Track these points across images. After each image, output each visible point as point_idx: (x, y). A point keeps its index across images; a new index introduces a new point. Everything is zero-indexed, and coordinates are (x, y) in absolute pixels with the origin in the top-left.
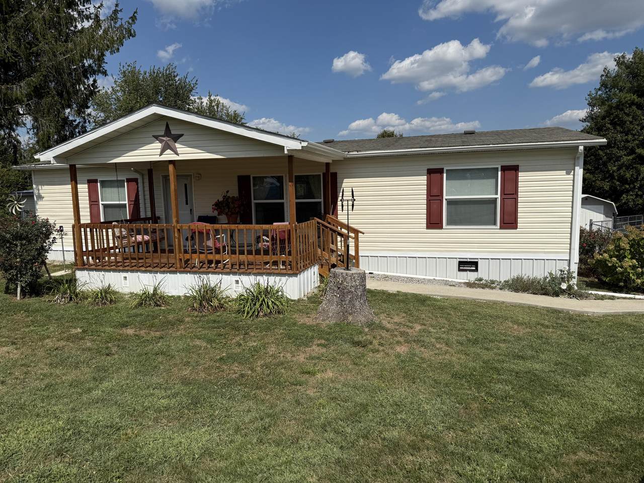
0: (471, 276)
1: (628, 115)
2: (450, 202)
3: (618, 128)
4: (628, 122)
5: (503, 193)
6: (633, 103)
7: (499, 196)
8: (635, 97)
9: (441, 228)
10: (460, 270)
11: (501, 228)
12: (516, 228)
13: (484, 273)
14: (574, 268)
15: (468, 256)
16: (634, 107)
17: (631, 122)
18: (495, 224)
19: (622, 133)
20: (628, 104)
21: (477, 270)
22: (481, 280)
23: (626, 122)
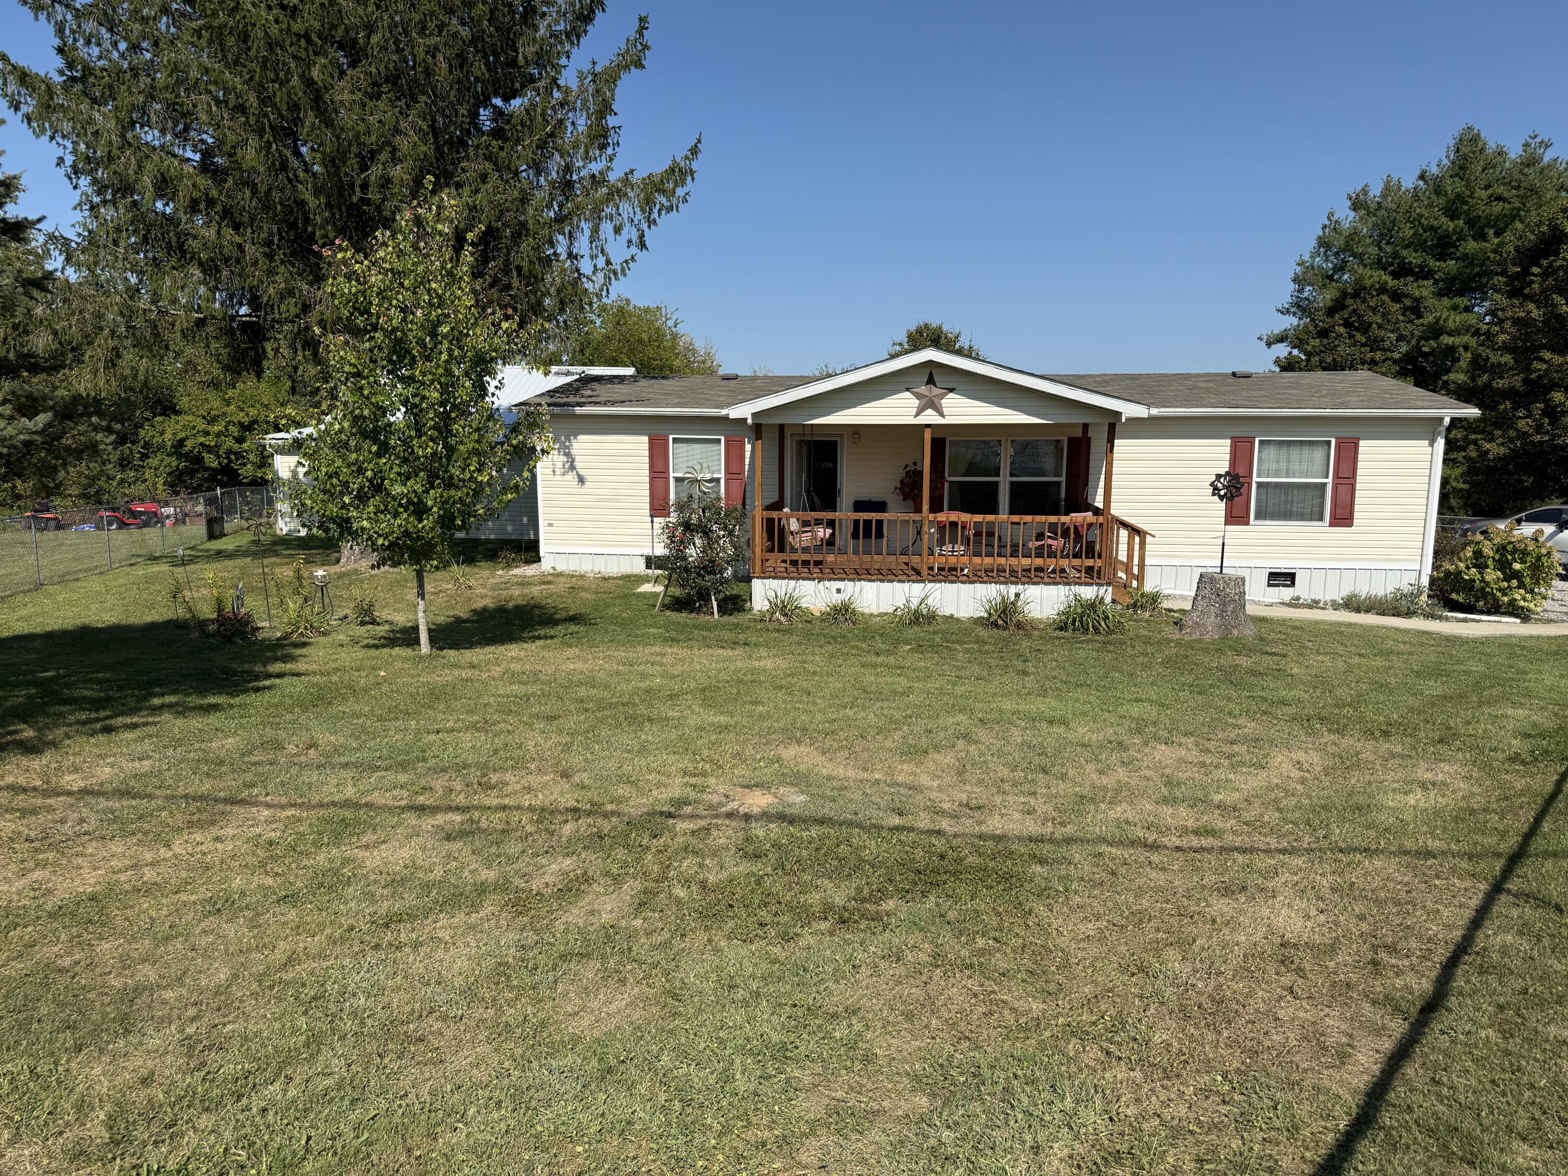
0: (1286, 593)
1: (1374, 309)
2: (1259, 485)
3: (1359, 337)
4: (1374, 326)
5: (1337, 476)
6: (1383, 289)
7: (1330, 480)
8: (1388, 278)
9: (1248, 523)
10: (1269, 585)
11: (1331, 525)
12: (1351, 525)
13: (1302, 589)
14: (1425, 581)
15: (1282, 565)
16: (1385, 297)
17: (1380, 327)
18: (1321, 519)
19: (1363, 345)
20: (1377, 290)
21: (1293, 584)
22: (1298, 598)
23: (1370, 324)
